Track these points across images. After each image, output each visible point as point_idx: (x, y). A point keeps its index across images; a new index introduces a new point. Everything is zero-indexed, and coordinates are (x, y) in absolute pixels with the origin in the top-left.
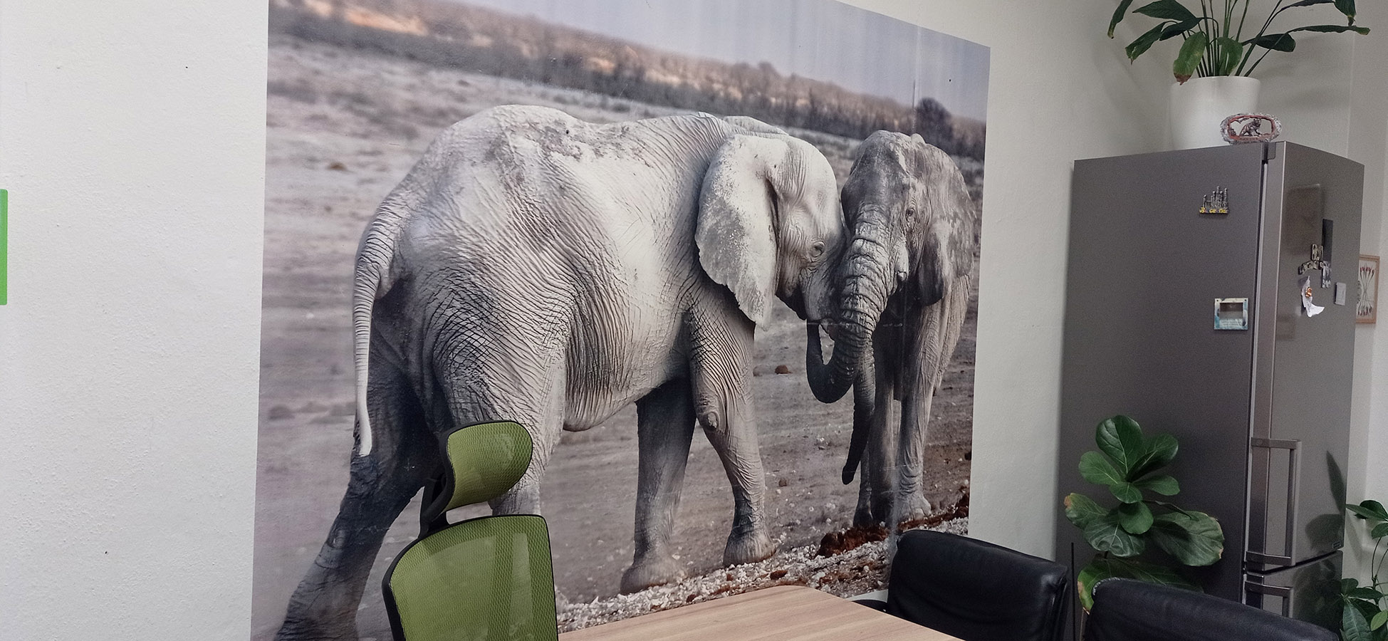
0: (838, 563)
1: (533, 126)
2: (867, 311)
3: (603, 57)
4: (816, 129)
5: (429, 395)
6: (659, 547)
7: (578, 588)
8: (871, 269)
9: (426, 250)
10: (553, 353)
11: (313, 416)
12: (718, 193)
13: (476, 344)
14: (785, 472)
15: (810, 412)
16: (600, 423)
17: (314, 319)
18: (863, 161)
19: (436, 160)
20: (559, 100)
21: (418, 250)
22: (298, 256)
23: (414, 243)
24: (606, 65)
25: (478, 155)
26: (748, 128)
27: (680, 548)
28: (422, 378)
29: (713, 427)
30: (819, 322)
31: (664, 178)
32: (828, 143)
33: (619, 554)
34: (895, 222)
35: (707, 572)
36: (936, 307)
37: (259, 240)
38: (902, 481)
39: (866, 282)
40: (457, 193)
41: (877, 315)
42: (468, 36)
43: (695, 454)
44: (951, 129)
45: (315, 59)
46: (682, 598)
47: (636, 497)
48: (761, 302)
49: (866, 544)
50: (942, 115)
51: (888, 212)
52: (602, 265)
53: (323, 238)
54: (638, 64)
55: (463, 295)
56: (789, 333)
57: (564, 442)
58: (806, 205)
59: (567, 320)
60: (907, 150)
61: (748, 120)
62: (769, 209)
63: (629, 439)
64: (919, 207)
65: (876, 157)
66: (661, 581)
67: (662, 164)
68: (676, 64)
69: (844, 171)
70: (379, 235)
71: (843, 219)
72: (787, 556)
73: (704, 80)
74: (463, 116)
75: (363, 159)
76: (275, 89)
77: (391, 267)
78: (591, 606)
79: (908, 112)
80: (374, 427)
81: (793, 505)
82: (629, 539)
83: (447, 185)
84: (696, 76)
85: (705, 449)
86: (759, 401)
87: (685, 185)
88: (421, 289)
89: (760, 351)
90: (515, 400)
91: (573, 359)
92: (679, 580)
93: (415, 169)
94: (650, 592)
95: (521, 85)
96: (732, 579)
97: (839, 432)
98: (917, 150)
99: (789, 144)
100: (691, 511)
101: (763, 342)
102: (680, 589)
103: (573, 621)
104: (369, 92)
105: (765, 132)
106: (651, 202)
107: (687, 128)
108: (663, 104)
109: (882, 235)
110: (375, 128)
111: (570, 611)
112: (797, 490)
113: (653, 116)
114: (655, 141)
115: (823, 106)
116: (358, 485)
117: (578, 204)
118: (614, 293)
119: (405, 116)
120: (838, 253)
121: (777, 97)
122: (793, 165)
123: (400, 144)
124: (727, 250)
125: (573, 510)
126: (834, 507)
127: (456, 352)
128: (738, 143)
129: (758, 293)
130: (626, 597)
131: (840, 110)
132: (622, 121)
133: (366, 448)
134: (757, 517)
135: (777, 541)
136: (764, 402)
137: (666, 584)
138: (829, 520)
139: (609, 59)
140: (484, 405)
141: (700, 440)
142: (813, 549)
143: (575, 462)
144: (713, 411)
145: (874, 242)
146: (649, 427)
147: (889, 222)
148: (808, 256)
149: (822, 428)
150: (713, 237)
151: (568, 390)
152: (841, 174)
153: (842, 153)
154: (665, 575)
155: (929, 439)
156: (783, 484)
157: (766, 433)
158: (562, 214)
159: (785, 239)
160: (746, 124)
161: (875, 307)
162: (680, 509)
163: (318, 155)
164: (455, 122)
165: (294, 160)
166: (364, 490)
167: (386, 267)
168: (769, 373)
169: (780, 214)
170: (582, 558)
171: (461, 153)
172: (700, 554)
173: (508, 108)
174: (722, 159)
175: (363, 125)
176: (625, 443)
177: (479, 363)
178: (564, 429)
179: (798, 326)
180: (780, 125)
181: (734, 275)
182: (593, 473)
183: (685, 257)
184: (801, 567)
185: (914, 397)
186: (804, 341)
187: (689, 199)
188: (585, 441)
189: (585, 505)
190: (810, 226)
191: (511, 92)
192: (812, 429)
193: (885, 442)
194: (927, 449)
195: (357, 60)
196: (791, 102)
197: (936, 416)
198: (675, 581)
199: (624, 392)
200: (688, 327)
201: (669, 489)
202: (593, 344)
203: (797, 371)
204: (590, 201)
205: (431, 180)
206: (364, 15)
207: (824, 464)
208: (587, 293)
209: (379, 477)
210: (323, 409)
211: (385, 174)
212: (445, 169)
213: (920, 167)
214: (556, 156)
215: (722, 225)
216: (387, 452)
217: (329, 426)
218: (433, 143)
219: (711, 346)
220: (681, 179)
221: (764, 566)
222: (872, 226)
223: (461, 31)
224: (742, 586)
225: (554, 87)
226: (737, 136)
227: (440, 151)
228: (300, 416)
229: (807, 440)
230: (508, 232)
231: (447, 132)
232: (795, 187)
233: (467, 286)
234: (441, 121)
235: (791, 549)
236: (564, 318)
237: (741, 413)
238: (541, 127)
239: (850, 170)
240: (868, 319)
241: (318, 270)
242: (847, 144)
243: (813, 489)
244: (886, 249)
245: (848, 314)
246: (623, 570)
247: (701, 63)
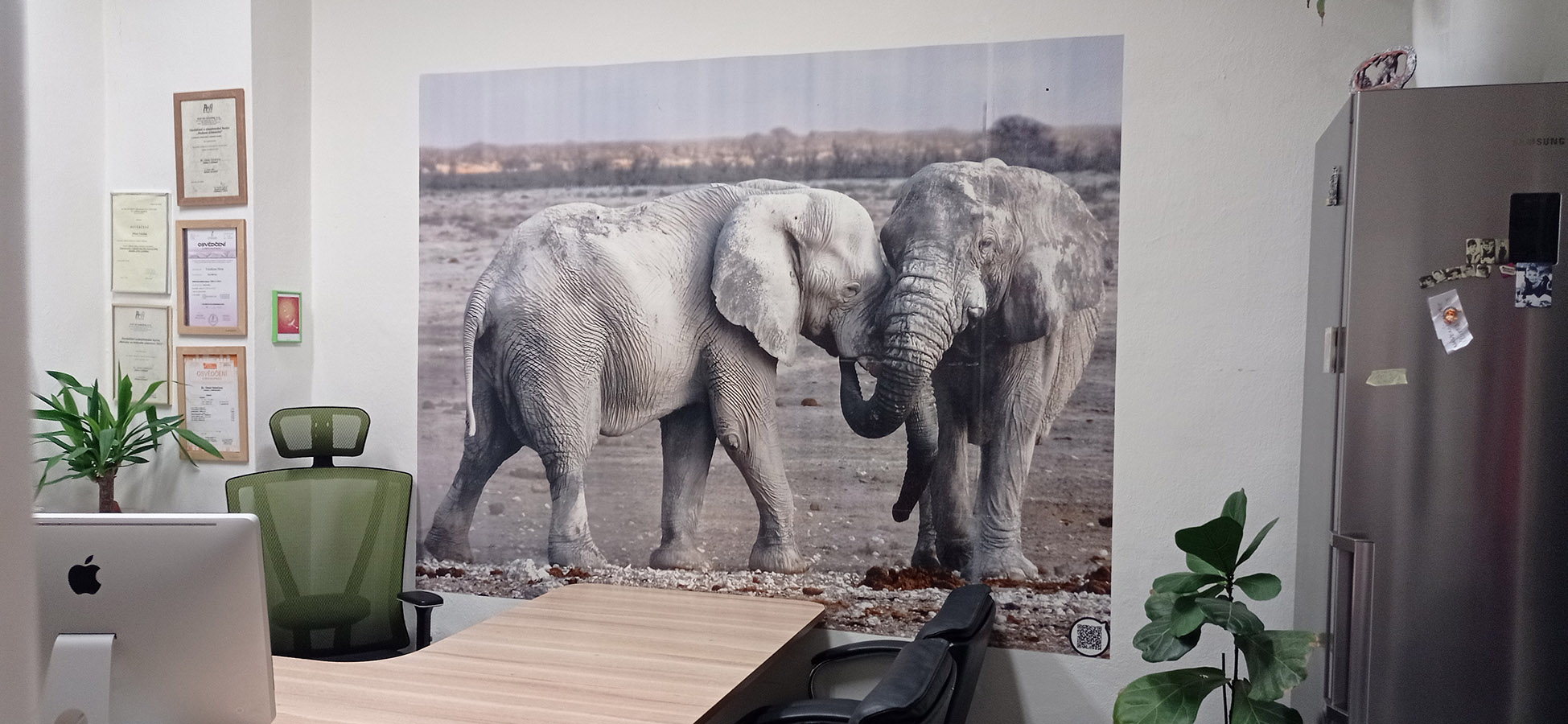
0: (892, 599)
1: (572, 217)
2: (922, 349)
3: (623, 158)
4: (845, 177)
5: (508, 402)
6: (684, 538)
7: (614, 554)
8: (927, 306)
9: (506, 308)
10: (591, 378)
11: (444, 409)
12: (734, 249)
13: (536, 369)
14: (817, 497)
15: (847, 445)
16: (629, 432)
17: (444, 351)
18: (912, 198)
19: (509, 250)
20: (591, 195)
21: (500, 308)
22: (435, 315)
23: (498, 304)
24: (625, 163)
25: (535, 243)
26: (763, 188)
27: (705, 543)
28: (503, 391)
29: (733, 447)
30: (855, 359)
31: (679, 241)
32: (860, 187)
33: (647, 536)
34: (963, 256)
35: (732, 570)
36: (1037, 347)
37: (417, 306)
38: (986, 533)
39: (921, 320)
40: (523, 269)
41: (939, 354)
42: (526, 164)
43: (716, 467)
44: (1052, 144)
45: (441, 199)
46: (707, 585)
47: (661, 494)
48: (783, 340)
49: (931, 589)
50: (1034, 131)
51: (950, 247)
52: (628, 313)
53: (447, 303)
54: (652, 157)
55: (527, 336)
56: (817, 369)
57: (601, 443)
58: (834, 249)
59: (601, 354)
60: (977, 178)
61: (762, 182)
62: (790, 256)
63: (654, 447)
64: (1001, 236)
65: (929, 192)
66: (687, 567)
67: (678, 231)
68: (687, 148)
69: (884, 211)
70: (477, 300)
71: (884, 258)
72: (822, 577)
73: (715, 156)
74: (525, 218)
75: (468, 254)
76: (424, 220)
77: (484, 321)
78: (625, 570)
79: (977, 137)
80: (477, 419)
81: (828, 530)
82: (657, 526)
83: (516, 264)
84: (707, 154)
85: (727, 464)
86: (784, 429)
87: (700, 245)
88: (502, 333)
89: (783, 384)
90: (564, 409)
91: (606, 383)
92: (705, 570)
93: (496, 257)
94: (677, 573)
95: (563, 190)
96: (758, 583)
97: (887, 468)
98: (993, 175)
99: (811, 196)
100: (714, 515)
101: (786, 377)
102: (705, 578)
103: (611, 577)
104: (470, 213)
105: (782, 189)
106: (668, 262)
107: (701, 198)
108: (677, 183)
109: (942, 270)
110: (473, 235)
111: (608, 569)
112: (833, 517)
113: (668, 194)
114: (670, 214)
115: (851, 154)
116: (469, 453)
117: (608, 269)
118: (638, 334)
119: (491, 224)
120: (880, 292)
121: (793, 155)
122: (816, 213)
123: (487, 242)
124: (744, 297)
125: (608, 494)
126: (883, 542)
127: (523, 374)
128: (753, 203)
129: (780, 333)
130: (654, 571)
131: (874, 152)
132: (641, 202)
133: (472, 432)
134: (785, 534)
135: (809, 560)
136: (788, 430)
137: (692, 570)
138: (876, 554)
139: (628, 158)
140: (542, 411)
141: (720, 456)
142: (856, 577)
143: (610, 459)
144: (735, 433)
145: (931, 278)
146: (671, 441)
147: (952, 256)
148: (839, 297)
149: (864, 462)
150: (729, 285)
151: (603, 405)
152: (880, 215)
153: (879, 195)
154: (691, 562)
155: (1031, 491)
156: (814, 507)
157: (793, 459)
158: (595, 277)
159: (810, 282)
160: (761, 185)
161: (936, 345)
162: (703, 511)
163: (444, 255)
164: (520, 223)
165: (432, 259)
166: (471, 457)
167: (481, 320)
168: (794, 405)
169: (802, 260)
170: (617, 532)
171: (525, 243)
172: (725, 552)
173: (554, 208)
174: (736, 219)
175: (467, 234)
176: (650, 450)
177: (539, 382)
178: (600, 433)
179: (828, 363)
180: (799, 180)
181: (753, 317)
182: (625, 469)
183: (702, 304)
184: (840, 591)
185: (1002, 444)
186: (837, 377)
187: (704, 256)
188: (618, 444)
189: (619, 493)
190: (841, 268)
191: (556, 197)
192: (849, 462)
193: (955, 486)
194: (1026, 503)
195: (463, 195)
196: (810, 157)
197: (1043, 469)
198: (700, 570)
199: (649, 411)
200: (706, 362)
201: (692, 493)
202: (622, 372)
203: (829, 405)
204: (617, 266)
205: (506, 263)
206: (466, 168)
207: (867, 497)
208: (616, 334)
209: (480, 450)
210: (450, 405)
211: (479, 262)
212: (515, 254)
213: (998, 192)
214: (590, 237)
215: (738, 274)
216: (484, 436)
217: (453, 416)
218: (507, 238)
219: (730, 377)
220: (695, 240)
221: (795, 580)
222: (927, 262)
223: (525, 164)
224: (770, 591)
225: (587, 187)
226: (751, 198)
227: (511, 243)
228: (437, 408)
229: (843, 471)
230: (557, 292)
231: (515, 230)
232: (819, 233)
233: (530, 331)
234: (512, 224)
235: (828, 572)
236: (598, 352)
237: (764, 438)
238: (578, 217)
239: (891, 209)
240: (924, 357)
241: (445, 323)
242: (885, 184)
243: (853, 519)
244: (949, 284)
245: (894, 352)
246: (651, 549)
247: (711, 143)
